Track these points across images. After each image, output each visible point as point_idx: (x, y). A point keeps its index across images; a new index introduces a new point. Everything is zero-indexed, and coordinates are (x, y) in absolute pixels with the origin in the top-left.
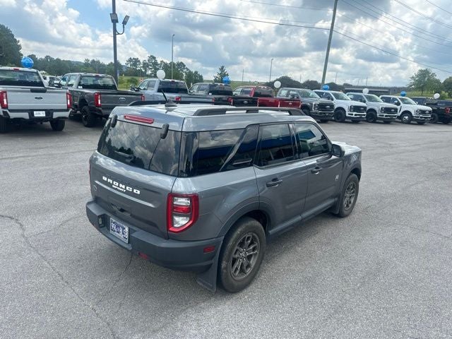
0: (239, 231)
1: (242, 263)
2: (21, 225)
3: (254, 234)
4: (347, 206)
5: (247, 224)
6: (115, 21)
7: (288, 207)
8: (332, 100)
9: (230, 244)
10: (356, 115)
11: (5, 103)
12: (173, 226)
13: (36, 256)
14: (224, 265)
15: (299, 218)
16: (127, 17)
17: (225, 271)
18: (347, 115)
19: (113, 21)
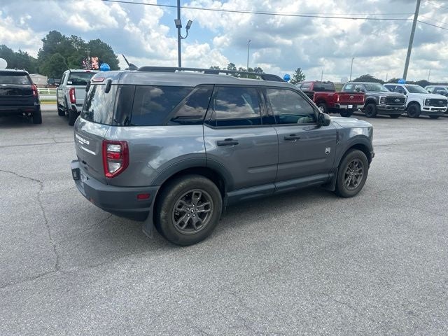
0: (181, 184)
1: (191, 219)
2: (42, 186)
3: (204, 191)
4: (351, 185)
5: (193, 180)
6: (179, 26)
7: (250, 171)
8: (405, 93)
9: (170, 195)
10: (432, 109)
11: (74, 99)
12: (109, 171)
13: (38, 206)
14: (163, 214)
15: (272, 186)
16: (190, 22)
17: (164, 220)
18: (422, 109)
19: (177, 26)
